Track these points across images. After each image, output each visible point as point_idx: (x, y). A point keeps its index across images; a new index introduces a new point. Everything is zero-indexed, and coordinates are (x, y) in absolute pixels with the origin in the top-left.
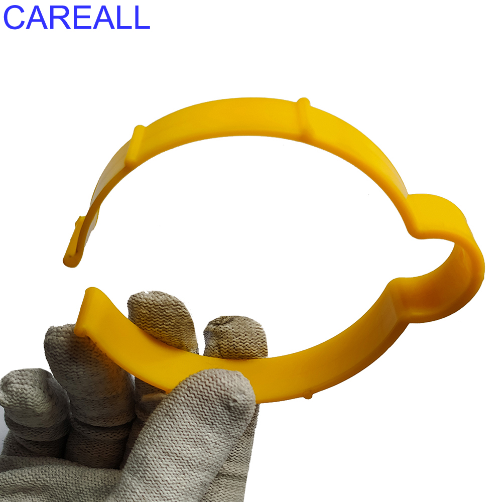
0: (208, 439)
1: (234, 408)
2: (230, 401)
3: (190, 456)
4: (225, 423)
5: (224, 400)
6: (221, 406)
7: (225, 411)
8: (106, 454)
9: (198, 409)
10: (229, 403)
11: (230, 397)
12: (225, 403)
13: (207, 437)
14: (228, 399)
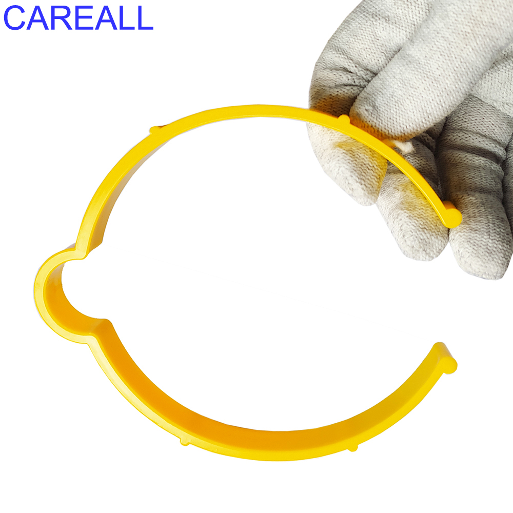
0: (399, 83)
1: (370, 105)
2: (371, 111)
3: (416, 73)
4: (382, 94)
5: (376, 114)
6: (380, 110)
7: (378, 106)
8: (476, 119)
9: (401, 112)
10: (373, 110)
11: (369, 114)
12: (376, 112)
13: (399, 85)
14: (372, 113)
